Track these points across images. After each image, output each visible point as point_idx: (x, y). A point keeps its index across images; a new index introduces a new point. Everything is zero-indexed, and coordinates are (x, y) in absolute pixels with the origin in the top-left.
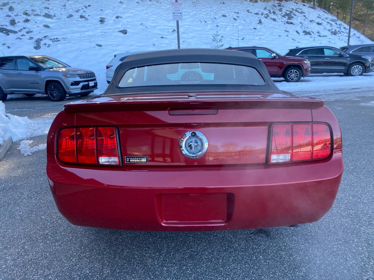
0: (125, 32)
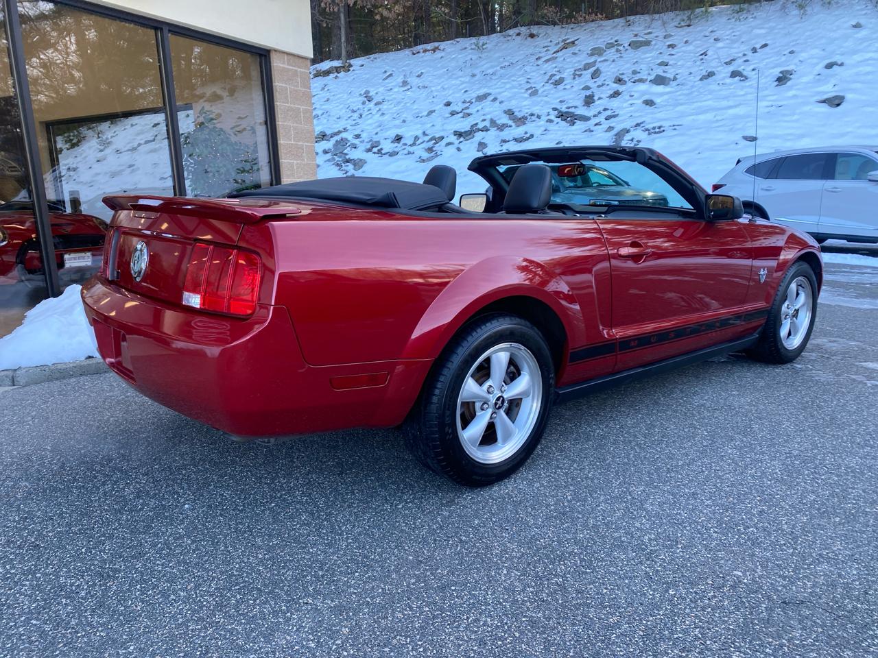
0: (837, 102)
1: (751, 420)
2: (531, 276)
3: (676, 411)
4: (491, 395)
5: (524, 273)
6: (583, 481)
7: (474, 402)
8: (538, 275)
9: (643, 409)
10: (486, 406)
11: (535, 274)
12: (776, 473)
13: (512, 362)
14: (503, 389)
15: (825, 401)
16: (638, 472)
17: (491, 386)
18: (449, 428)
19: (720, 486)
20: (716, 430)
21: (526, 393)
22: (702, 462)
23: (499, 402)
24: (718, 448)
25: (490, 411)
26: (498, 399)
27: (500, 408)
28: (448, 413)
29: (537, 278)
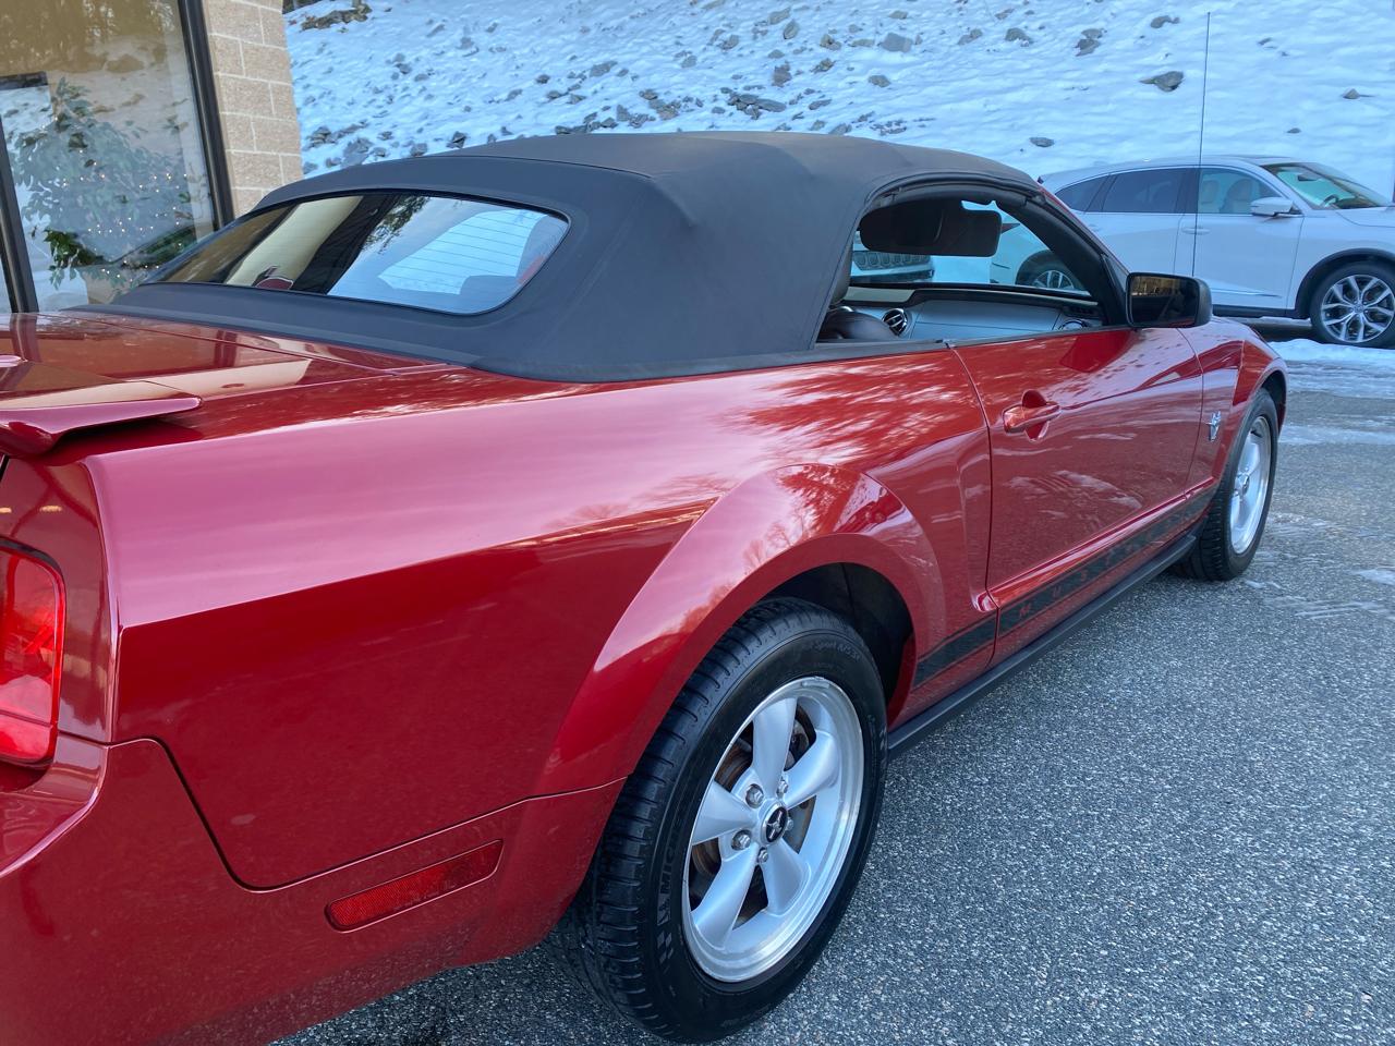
0: (1172, 82)
1: (1239, 741)
2: (814, 495)
3: (1082, 724)
4: (757, 811)
5: (801, 491)
6: (964, 976)
7: (717, 839)
8: (827, 487)
9: (1017, 723)
10: (745, 839)
11: (822, 488)
12: (1361, 905)
13: (802, 717)
14: (782, 787)
15: (1347, 675)
16: (1077, 930)
17: (754, 786)
19: (1269, 961)
20: (1184, 775)
21: (828, 783)
22: (1197, 883)
23: (776, 824)
24: (1211, 831)
25: (754, 848)
26: (773, 819)
27: (776, 836)
28: (663, 899)
29: (826, 495)
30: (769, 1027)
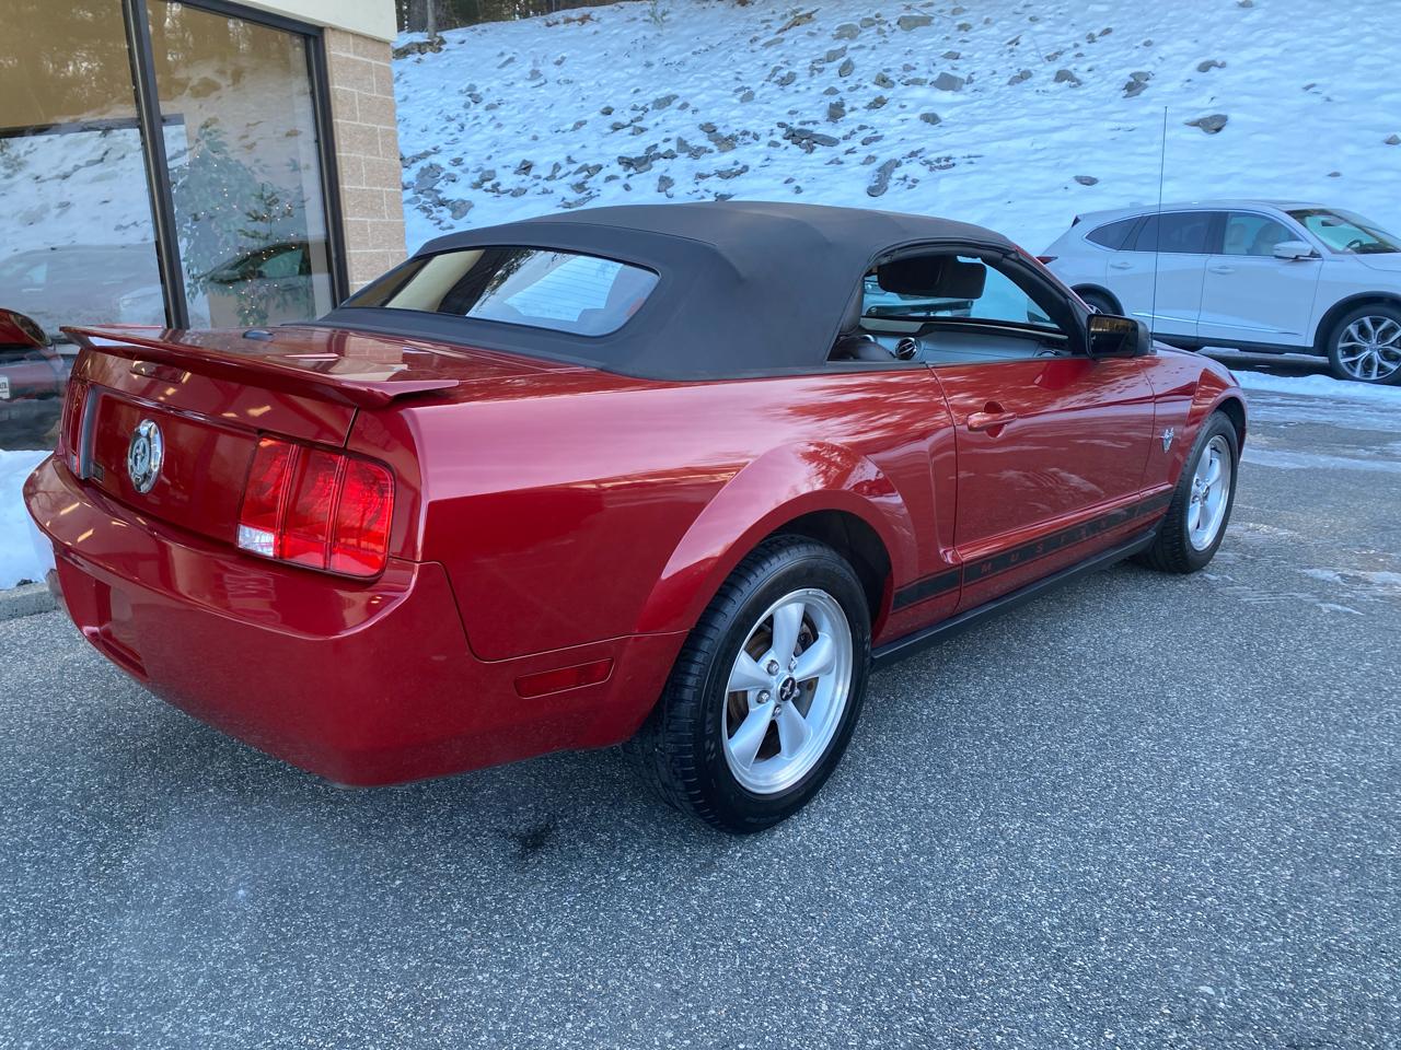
0: (1216, 125)
1: (1162, 683)
2: (824, 468)
3: (1041, 669)
4: (774, 678)
5: (815, 464)
6: (920, 813)
7: (746, 692)
8: (835, 463)
9: (988, 666)
10: (765, 696)
11: (831, 463)
12: (1223, 785)
13: (807, 619)
14: (792, 666)
15: (1267, 643)
16: (1007, 791)
17: (772, 661)
18: (711, 743)
19: (1143, 814)
20: (1113, 703)
21: (826, 669)
22: (1103, 768)
23: (787, 689)
24: (1123, 738)
25: (772, 704)
26: (785, 684)
27: (788, 697)
28: (710, 716)
29: (833, 469)
30: (779, 834)
